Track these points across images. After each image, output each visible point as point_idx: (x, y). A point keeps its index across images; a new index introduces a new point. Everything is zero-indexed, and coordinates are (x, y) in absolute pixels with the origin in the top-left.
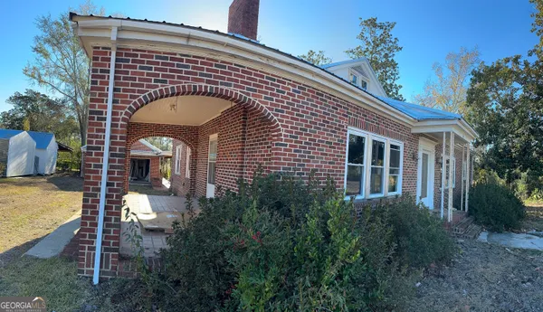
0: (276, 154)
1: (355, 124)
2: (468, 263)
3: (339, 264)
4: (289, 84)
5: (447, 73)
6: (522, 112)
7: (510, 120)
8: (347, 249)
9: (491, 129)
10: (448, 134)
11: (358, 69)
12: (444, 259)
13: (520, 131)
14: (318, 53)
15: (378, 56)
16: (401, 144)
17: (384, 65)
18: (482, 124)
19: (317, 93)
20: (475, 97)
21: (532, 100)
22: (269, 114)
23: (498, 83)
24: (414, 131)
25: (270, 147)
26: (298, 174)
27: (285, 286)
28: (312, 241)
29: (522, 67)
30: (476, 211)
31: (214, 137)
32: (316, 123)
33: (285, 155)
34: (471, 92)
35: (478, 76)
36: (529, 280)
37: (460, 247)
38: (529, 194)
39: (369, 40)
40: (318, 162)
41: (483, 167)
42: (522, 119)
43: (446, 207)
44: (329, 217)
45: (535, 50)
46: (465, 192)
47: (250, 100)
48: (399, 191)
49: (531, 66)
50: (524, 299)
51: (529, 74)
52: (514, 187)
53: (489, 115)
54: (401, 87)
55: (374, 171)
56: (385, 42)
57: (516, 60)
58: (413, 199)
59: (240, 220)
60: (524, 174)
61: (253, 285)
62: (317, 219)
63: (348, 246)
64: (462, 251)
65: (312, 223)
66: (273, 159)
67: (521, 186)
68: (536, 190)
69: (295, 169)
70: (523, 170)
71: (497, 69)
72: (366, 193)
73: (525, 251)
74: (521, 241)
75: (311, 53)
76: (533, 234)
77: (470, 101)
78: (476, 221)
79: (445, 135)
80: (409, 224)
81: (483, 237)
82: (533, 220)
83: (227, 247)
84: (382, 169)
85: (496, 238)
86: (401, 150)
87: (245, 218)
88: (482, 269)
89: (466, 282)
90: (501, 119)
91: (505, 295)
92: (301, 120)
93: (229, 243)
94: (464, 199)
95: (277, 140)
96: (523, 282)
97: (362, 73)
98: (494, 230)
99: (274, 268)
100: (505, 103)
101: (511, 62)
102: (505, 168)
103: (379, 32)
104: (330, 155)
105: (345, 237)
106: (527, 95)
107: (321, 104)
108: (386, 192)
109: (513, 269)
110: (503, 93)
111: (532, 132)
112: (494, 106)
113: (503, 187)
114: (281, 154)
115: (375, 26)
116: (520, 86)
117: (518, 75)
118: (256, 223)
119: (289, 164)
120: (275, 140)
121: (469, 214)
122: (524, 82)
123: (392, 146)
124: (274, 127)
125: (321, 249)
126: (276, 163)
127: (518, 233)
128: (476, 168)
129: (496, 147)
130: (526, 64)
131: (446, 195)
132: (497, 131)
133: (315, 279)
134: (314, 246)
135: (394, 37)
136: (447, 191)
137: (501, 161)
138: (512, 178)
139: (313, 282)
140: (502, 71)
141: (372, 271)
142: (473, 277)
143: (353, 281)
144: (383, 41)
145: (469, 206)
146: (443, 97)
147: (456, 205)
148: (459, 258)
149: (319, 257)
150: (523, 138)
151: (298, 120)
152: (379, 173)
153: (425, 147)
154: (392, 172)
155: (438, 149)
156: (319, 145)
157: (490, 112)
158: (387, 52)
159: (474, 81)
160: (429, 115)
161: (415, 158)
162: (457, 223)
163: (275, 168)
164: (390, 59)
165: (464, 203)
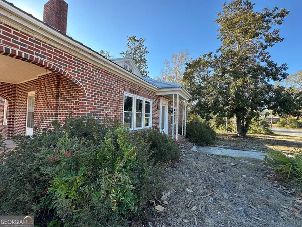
0: (82, 106)
1: (127, 90)
2: (188, 161)
3: (124, 160)
4: (89, 65)
5: (172, 65)
6: (214, 83)
7: (207, 88)
8: (129, 153)
9: (197, 92)
10: (176, 95)
11: (128, 62)
12: (175, 159)
13: (213, 93)
14: (106, 53)
15: (137, 56)
16: (151, 101)
17: (140, 61)
18: (192, 90)
19: (107, 73)
20: (188, 77)
21: (219, 76)
22: (77, 81)
23: (200, 69)
24: (158, 94)
25: (78, 102)
26: (97, 117)
27: (91, 177)
28: (108, 150)
29: (213, 59)
30: (190, 135)
31: (32, 94)
32: (107, 89)
33: (88, 106)
34: (185, 74)
35: (189, 66)
36: (222, 171)
37: (183, 153)
38: (218, 127)
39: (132, 48)
40: (108, 111)
41: (192, 113)
42: (214, 87)
43: (175, 133)
44: (118, 137)
45: (220, 49)
46: (184, 126)
47: (62, 70)
48: (150, 125)
49: (218, 57)
50: (220, 181)
51: (217, 62)
52: (209, 123)
53: (195, 85)
54: (149, 72)
55: (138, 115)
56: (140, 49)
57: (210, 55)
58: (158, 129)
59: (55, 146)
60: (215, 116)
61: (67, 181)
62: (111, 139)
63: (130, 151)
64: (184, 155)
65: (108, 141)
66: (80, 109)
67: (213, 123)
68: (222, 125)
69: (95, 115)
70: (215, 114)
71: (199, 61)
72: (134, 127)
73: (218, 156)
74: (216, 151)
75: (102, 52)
76: (222, 148)
77: (185, 78)
78: (190, 141)
79: (174, 96)
80: (157, 142)
81: (194, 148)
82: (221, 140)
83: (43, 164)
84: (142, 114)
85: (201, 149)
86: (151, 104)
87: (59, 144)
88: (196, 165)
89: (188, 171)
90: (202, 87)
91: (209, 178)
92: (98, 87)
93: (44, 161)
94: (184, 130)
95: (83, 97)
96: (219, 172)
97: (130, 65)
98: (200, 145)
99: (82, 169)
100: (204, 79)
101: (207, 57)
102: (204, 113)
103: (137, 44)
104: (115, 107)
105: (127, 147)
106: (216, 73)
107: (109, 79)
108: (144, 127)
109: (213, 165)
110: (203, 74)
111: (220, 93)
112: (198, 80)
113: (204, 123)
114: (86, 106)
115: (135, 40)
116: (212, 69)
117: (211, 63)
118: (68, 145)
119: (91, 112)
120: (80, 98)
121: (187, 137)
122: (214, 67)
123: (146, 102)
124: (80, 90)
125: (113, 154)
126: (82, 111)
127: (213, 147)
128: (189, 113)
129: (200, 102)
130: (216, 57)
131: (175, 128)
132: (200, 93)
133: (111, 170)
134: (110, 152)
135: (145, 46)
136: (175, 125)
137: (202, 109)
138: (208, 118)
139: (110, 171)
140: (202, 62)
141: (141, 164)
142: (191, 168)
143: (132, 170)
144: (139, 48)
145: (186, 133)
146: (171, 77)
147: (180, 133)
148: (183, 159)
149: (112, 158)
150: (215, 97)
151: (96, 86)
152: (140, 116)
153: (163, 103)
154: (147, 116)
155: (170, 103)
156: (109, 102)
157: (196, 84)
158: (142, 54)
159: (187, 68)
160: (165, 86)
161: (158, 108)
162: (181, 142)
163: (82, 114)
164: (143, 58)
165: (184, 132)
